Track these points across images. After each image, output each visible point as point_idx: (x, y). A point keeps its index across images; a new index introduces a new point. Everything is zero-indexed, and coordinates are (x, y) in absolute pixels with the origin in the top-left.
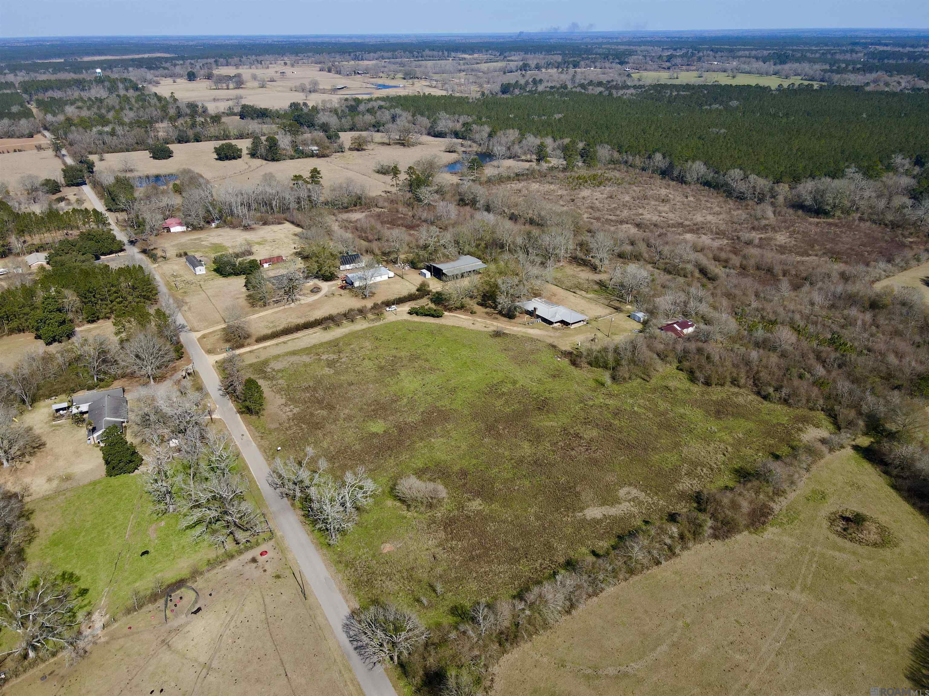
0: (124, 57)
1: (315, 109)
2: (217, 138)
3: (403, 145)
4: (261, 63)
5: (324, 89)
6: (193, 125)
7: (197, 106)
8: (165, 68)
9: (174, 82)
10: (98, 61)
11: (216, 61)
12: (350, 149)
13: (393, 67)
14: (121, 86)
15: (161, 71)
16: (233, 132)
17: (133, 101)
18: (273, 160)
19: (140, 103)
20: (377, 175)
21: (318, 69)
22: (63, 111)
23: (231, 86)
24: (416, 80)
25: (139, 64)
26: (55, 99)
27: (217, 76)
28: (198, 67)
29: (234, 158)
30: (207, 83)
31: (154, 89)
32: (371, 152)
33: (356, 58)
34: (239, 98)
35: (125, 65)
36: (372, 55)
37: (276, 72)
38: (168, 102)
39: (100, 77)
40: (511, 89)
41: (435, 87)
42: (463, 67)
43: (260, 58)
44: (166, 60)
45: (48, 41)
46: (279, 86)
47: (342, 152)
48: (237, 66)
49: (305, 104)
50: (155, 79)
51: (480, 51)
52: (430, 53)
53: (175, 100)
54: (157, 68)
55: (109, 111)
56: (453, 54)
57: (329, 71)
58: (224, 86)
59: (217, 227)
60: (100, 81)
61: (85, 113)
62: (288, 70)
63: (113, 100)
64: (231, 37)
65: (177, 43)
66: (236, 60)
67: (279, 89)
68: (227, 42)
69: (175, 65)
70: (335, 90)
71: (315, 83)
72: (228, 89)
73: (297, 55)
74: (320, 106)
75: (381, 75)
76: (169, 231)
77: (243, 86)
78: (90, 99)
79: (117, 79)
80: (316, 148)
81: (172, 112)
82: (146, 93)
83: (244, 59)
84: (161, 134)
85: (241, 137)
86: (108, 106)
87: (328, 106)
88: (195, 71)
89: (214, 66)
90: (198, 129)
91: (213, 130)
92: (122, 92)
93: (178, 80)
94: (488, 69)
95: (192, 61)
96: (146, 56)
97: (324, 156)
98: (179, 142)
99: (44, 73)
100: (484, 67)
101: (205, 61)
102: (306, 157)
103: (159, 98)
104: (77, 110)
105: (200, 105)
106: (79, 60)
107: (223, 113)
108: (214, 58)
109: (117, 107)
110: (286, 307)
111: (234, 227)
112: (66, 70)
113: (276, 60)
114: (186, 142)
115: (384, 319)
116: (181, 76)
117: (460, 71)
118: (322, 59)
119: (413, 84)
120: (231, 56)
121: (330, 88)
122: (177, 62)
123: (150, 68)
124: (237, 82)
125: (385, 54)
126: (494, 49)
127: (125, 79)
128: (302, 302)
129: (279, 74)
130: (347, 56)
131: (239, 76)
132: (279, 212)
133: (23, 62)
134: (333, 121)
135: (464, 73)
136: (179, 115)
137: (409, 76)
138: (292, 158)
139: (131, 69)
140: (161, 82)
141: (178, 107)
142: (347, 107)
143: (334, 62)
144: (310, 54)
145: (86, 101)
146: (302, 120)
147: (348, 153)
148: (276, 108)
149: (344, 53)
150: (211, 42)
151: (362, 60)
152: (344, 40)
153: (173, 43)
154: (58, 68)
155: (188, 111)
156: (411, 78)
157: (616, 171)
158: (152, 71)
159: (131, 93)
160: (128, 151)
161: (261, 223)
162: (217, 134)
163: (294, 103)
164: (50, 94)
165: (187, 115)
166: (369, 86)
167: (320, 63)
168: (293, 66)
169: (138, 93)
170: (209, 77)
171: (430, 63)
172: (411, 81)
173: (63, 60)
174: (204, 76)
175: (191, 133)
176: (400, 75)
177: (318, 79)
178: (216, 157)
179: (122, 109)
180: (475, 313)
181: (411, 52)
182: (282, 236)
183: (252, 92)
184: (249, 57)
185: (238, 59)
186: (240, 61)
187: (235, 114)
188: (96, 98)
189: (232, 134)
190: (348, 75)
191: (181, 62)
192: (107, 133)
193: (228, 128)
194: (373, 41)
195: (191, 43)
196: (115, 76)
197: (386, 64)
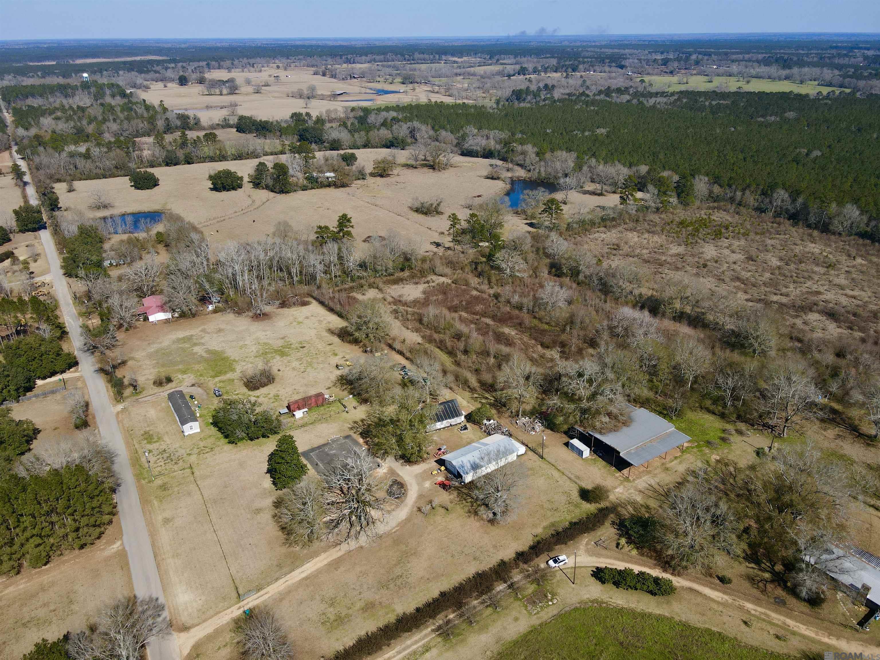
0: (116, 60)
1: (320, 121)
2: (212, 159)
3: (432, 167)
4: (253, 67)
5: (322, 95)
6: (184, 144)
7: (189, 118)
8: (156, 72)
9: (165, 86)
10: (90, 64)
11: (208, 65)
12: (372, 175)
13: (388, 70)
14: (108, 92)
15: (152, 75)
16: (230, 151)
17: (118, 109)
18: (282, 192)
19: (126, 113)
20: (415, 215)
21: (312, 73)
22: (38, 124)
23: (225, 91)
24: (416, 85)
25: (131, 67)
26: (33, 107)
27: (210, 81)
28: (190, 70)
29: (234, 189)
30: (199, 88)
31: (143, 95)
32: (397, 179)
33: (348, 61)
34: (234, 105)
35: (116, 67)
36: (364, 58)
37: (270, 76)
38: (156, 112)
39: (87, 82)
40: (524, 96)
41: (437, 92)
42: (458, 71)
43: (252, 61)
44: (158, 62)
45: (45, 43)
46: (275, 92)
47: (363, 179)
48: (229, 69)
49: (308, 114)
50: (145, 83)
51: (468, 54)
52: (422, 56)
53: (165, 110)
54: (148, 72)
55: (89, 123)
56: (444, 57)
57: (324, 75)
58: (217, 91)
59: (215, 311)
60: (85, 86)
61: (62, 127)
62: (282, 73)
63: (96, 111)
64: (221, 40)
65: (170, 45)
66: (228, 63)
67: (276, 95)
68: (219, 45)
69: (167, 69)
70: (334, 96)
71: (313, 89)
72: (221, 95)
73: (288, 58)
74: (324, 116)
75: (378, 79)
76: (146, 319)
77: (237, 92)
78: (71, 108)
79: (104, 84)
80: (332, 174)
81: (160, 124)
82: (134, 100)
83: (236, 62)
84: (146, 153)
85: (239, 157)
86: (89, 117)
87: (333, 116)
88: (186, 74)
89: (206, 70)
90: (190, 148)
91: (207, 150)
92: (108, 99)
93: (169, 85)
94: (485, 73)
95: (184, 64)
96: (138, 58)
97: (343, 186)
98: (167, 165)
99: (33, 76)
100: (481, 70)
101: (196, 64)
102: (321, 187)
103: (148, 108)
104: (53, 122)
105: (192, 116)
106: (71, 62)
107: (218, 125)
108: (204, 60)
109: (100, 118)
110: (353, 544)
111: (239, 312)
112: (55, 74)
113: (268, 62)
114: (175, 165)
115: (554, 595)
116: (172, 80)
117: (457, 75)
118: (314, 62)
119: (414, 89)
120: (222, 59)
121: (329, 93)
122: (169, 65)
123: (141, 72)
124: (230, 88)
125: (377, 58)
126: (482, 52)
127: (113, 85)
128: (381, 528)
129: (273, 78)
130: (338, 59)
131: (231, 81)
132: (300, 282)
133: (14, 65)
134: (344, 136)
135: (462, 77)
136: (169, 129)
137: (408, 80)
138: (304, 188)
139: (121, 72)
140: (151, 86)
141: (167, 119)
142: (355, 118)
143: (326, 65)
144: (302, 57)
145: (66, 110)
146: (308, 136)
147: (371, 180)
148: (276, 119)
149: (336, 56)
150: (203, 45)
151: (354, 63)
152: (330, 43)
153: (166, 46)
154: (47, 71)
155: (179, 123)
156: (411, 83)
157: (721, 211)
158: (143, 75)
159: (118, 101)
160: (105, 177)
161: (277, 303)
162: (212, 154)
163: (295, 114)
164: (30, 101)
165: (177, 127)
166: (368, 91)
167: (313, 66)
168: (285, 69)
169: (126, 100)
170: (201, 81)
171: (423, 67)
172: (411, 86)
173: (54, 63)
174: (197, 80)
175: (181, 154)
176: (399, 80)
177: (314, 83)
178: (212, 186)
179: (105, 120)
180: (729, 581)
181: (403, 55)
182: (313, 333)
183: (246, 98)
184: (241, 60)
185: (230, 62)
186: (232, 64)
187: (231, 127)
188: (78, 107)
189: (229, 153)
190: (343, 79)
191: (173, 65)
192: (80, 155)
193: (224, 146)
194: (359, 44)
195: (183, 46)
196: (103, 80)
197: (380, 68)
